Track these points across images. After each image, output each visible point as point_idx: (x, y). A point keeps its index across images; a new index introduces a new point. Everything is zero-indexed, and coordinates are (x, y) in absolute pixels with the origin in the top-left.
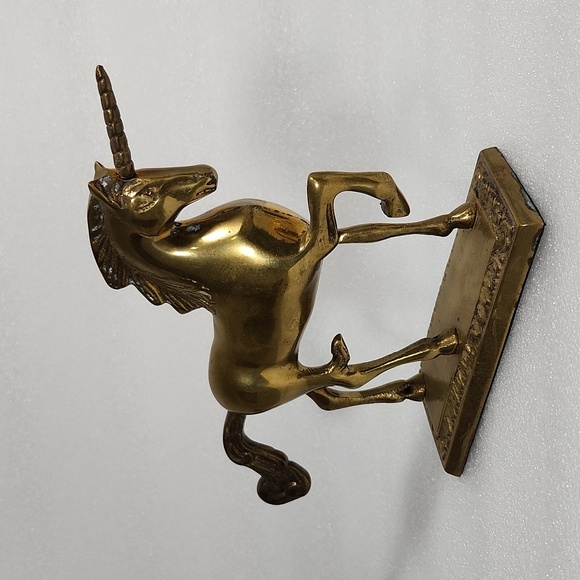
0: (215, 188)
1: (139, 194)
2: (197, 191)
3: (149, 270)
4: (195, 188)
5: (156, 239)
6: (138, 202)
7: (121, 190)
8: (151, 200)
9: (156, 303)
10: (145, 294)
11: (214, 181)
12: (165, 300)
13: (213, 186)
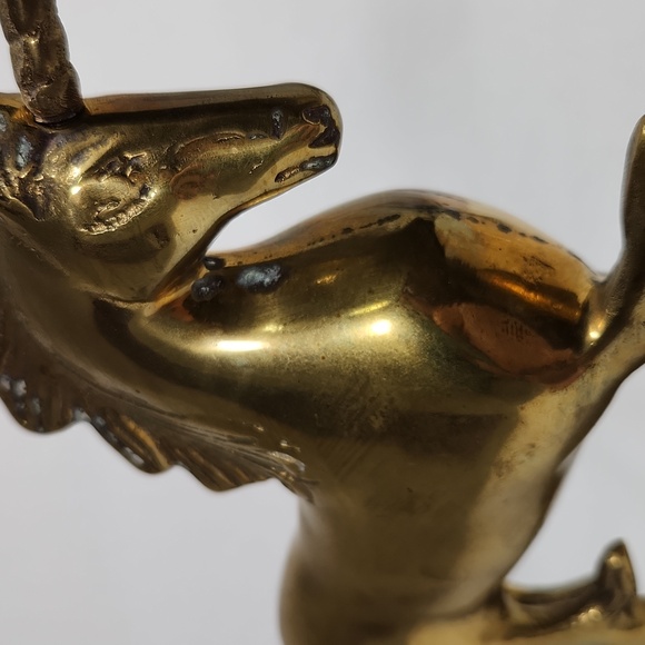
0: (334, 157)
1: (94, 172)
2: (281, 165)
3: (129, 390)
4: (272, 157)
5: (149, 309)
6: (92, 200)
7: (36, 161)
8: (134, 192)
9: (151, 467)
10: (119, 446)
11: (332, 136)
12: (173, 460)
13: (326, 151)
